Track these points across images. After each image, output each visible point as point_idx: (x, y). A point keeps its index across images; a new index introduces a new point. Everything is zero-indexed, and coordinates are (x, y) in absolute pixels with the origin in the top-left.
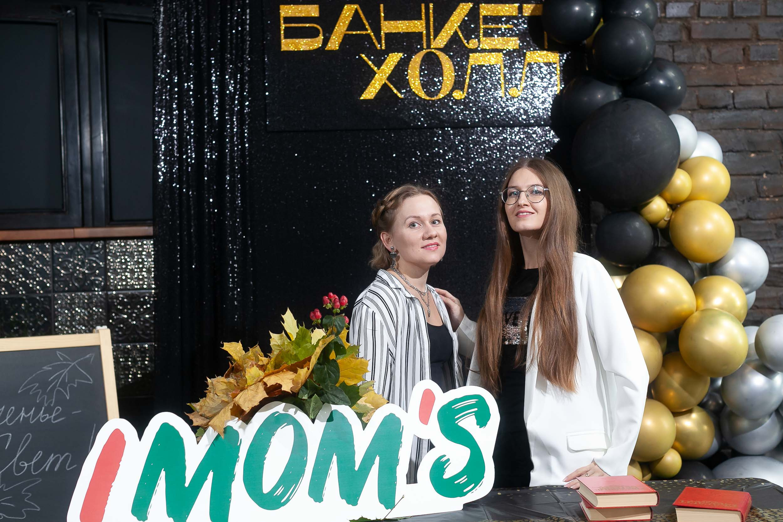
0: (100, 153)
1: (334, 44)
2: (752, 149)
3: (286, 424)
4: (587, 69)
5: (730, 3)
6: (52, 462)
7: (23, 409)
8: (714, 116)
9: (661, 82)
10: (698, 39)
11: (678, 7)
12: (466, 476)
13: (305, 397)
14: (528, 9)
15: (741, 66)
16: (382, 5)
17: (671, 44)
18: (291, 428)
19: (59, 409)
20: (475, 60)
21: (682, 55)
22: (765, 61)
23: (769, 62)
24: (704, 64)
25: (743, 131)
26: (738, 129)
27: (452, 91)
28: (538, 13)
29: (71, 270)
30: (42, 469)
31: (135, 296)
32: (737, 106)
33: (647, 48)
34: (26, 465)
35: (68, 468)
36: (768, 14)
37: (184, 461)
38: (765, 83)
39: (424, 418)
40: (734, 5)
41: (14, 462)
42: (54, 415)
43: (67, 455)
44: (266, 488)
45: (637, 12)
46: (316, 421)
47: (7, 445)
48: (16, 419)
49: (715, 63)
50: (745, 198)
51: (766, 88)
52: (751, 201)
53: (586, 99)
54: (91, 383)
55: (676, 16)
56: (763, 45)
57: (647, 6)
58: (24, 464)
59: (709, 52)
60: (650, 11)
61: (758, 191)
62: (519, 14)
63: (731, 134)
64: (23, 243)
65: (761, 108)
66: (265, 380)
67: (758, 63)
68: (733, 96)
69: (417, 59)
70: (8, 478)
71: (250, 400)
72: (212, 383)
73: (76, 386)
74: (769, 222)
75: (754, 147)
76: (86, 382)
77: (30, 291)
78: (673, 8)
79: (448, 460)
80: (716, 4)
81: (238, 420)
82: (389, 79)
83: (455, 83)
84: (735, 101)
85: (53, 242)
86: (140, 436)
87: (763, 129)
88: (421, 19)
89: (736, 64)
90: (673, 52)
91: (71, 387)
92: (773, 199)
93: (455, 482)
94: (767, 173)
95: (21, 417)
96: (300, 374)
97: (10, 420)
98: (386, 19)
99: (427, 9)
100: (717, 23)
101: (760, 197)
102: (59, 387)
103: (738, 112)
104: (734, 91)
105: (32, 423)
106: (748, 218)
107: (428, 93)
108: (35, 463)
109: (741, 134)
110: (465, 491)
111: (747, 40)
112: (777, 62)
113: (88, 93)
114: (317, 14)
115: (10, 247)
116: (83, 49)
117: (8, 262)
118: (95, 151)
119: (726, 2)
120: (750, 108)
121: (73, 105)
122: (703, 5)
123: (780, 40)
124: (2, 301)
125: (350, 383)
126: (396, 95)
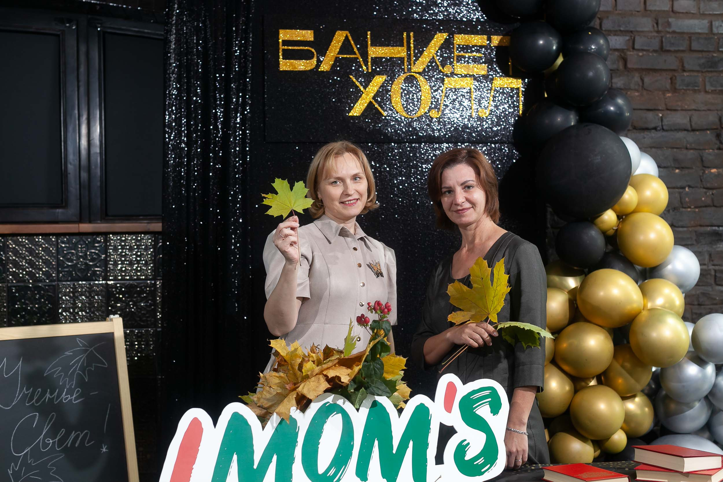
0: (97, 153)
1: (326, 66)
2: (676, 166)
3: (336, 412)
4: (546, 96)
5: (660, 38)
6: (73, 439)
7: (49, 390)
8: (645, 136)
9: (612, 108)
10: (633, 68)
11: (617, 40)
12: (483, 458)
13: (353, 390)
14: (496, 40)
15: (669, 93)
16: (369, 33)
18: (340, 416)
19: (78, 391)
21: (619, 82)
22: (689, 90)
23: (692, 90)
24: (637, 91)
25: (670, 149)
26: (665, 148)
27: (429, 110)
28: (504, 44)
29: (75, 262)
30: (64, 445)
31: (134, 286)
32: (665, 127)
33: (604, 79)
34: (51, 441)
35: (88, 443)
36: (693, 48)
37: (252, 445)
38: (689, 109)
39: (448, 407)
40: (664, 40)
41: (40, 439)
42: (74, 396)
43: (86, 433)
45: (593, 47)
47: (35, 424)
48: (43, 400)
49: (647, 90)
50: (670, 208)
51: (690, 113)
52: (676, 211)
53: (547, 121)
54: (106, 366)
55: (615, 47)
56: (688, 76)
57: (602, 42)
58: (50, 441)
59: (642, 80)
60: (604, 47)
61: (681, 202)
62: (488, 44)
63: (659, 152)
64: (30, 236)
65: (685, 130)
66: (325, 373)
67: (683, 91)
68: (662, 119)
69: (399, 81)
70: (36, 453)
71: (314, 390)
72: (265, 377)
73: (93, 369)
74: (690, 229)
75: (678, 164)
76: (102, 366)
77: (37, 280)
78: (613, 40)
79: (468, 444)
80: (648, 38)
81: (297, 410)
82: (374, 98)
83: (431, 103)
84: (663, 124)
85: (58, 235)
86: (215, 423)
87: (687, 148)
88: (403, 46)
89: (665, 91)
90: (612, 78)
91: (90, 371)
92: (693, 210)
93: (475, 463)
94: (689, 187)
95: (46, 398)
96: (354, 371)
97: (37, 401)
98: (372, 45)
99: (408, 37)
100: (649, 55)
101: (683, 208)
102: (78, 370)
103: (664, 134)
104: (662, 115)
105: (55, 403)
107: (408, 112)
108: (58, 440)
109: (668, 152)
111: (674, 70)
112: (699, 91)
113: (87, 98)
114: (312, 39)
115: (19, 239)
116: (83, 58)
117: (16, 253)
118: (92, 152)
119: (657, 36)
120: (676, 130)
121: (73, 109)
122: (637, 38)
123: (702, 72)
124: (9, 289)
125: (389, 377)
126: (380, 113)
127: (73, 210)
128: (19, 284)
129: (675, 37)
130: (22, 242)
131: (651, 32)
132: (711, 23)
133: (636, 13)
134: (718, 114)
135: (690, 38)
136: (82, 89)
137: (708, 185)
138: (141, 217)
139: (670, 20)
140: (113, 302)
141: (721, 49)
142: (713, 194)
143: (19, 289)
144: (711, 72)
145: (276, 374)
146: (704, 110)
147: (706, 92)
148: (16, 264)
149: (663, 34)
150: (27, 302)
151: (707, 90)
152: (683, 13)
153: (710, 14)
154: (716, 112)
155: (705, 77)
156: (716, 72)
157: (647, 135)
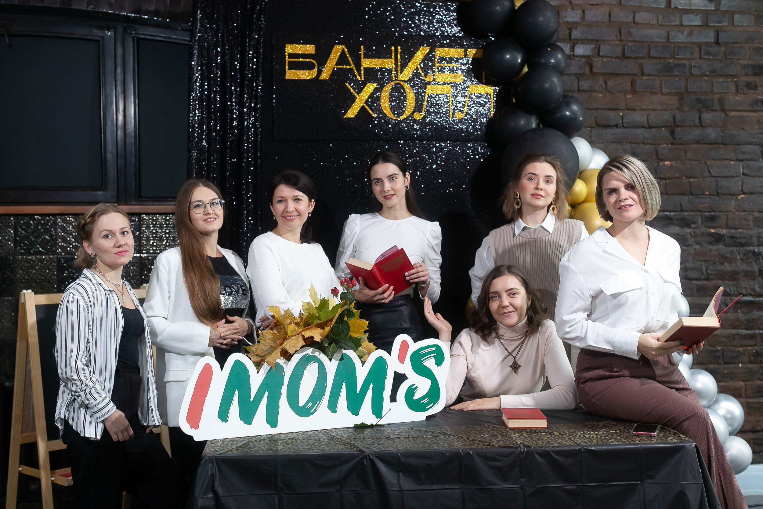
0: (131, 143)
1: (325, 76)
3: (313, 362)
4: (514, 101)
5: (623, 46)
8: (608, 133)
10: (598, 73)
11: (583, 47)
12: (428, 398)
13: (326, 345)
14: (472, 52)
15: (629, 95)
16: (362, 47)
17: (578, 76)
18: (316, 364)
20: (429, 90)
21: (585, 85)
22: (647, 92)
23: (650, 92)
24: (601, 92)
25: (629, 144)
26: (625, 143)
27: (413, 113)
28: (479, 56)
32: (624, 125)
33: (558, 90)
36: (651, 55)
37: (249, 384)
38: (647, 108)
39: (402, 359)
40: (626, 48)
44: (301, 403)
45: (552, 61)
46: (333, 360)
49: (610, 92)
51: (647, 112)
53: (512, 124)
55: (581, 54)
56: (646, 79)
59: (606, 83)
60: (562, 60)
62: (465, 56)
63: (619, 146)
64: (76, 215)
65: (643, 127)
66: (303, 333)
67: (642, 93)
68: (622, 117)
69: (388, 88)
71: (294, 346)
72: (262, 334)
78: (579, 48)
79: (417, 387)
80: (612, 46)
81: (283, 359)
82: (367, 102)
83: (415, 107)
84: (624, 121)
86: (222, 368)
87: (644, 143)
88: (391, 58)
89: (626, 93)
90: (579, 83)
93: (421, 402)
96: (326, 330)
98: (365, 57)
99: (396, 50)
100: (612, 61)
103: (624, 130)
104: (623, 114)
107: (394, 114)
109: (627, 146)
110: (427, 408)
111: (635, 75)
112: (656, 93)
113: (123, 96)
114: (314, 52)
115: (66, 218)
116: (119, 61)
117: (64, 229)
118: (128, 142)
119: (620, 45)
120: (634, 127)
121: (112, 105)
122: (602, 46)
123: (659, 76)
124: (59, 260)
125: (355, 335)
126: (371, 115)
127: (111, 192)
128: (67, 256)
129: (636, 45)
130: (69, 220)
131: (615, 41)
132: (669, 32)
133: (602, 23)
134: (672, 114)
135: (649, 46)
136: (119, 88)
137: (662, 176)
138: (170, 199)
139: (631, 30)
140: (146, 272)
141: (676, 56)
142: (666, 183)
143: (67, 260)
144: (668, 76)
145: (271, 332)
146: (660, 110)
147: (662, 94)
148: (64, 239)
149: (625, 43)
150: (73, 271)
151: (663, 92)
152: (643, 24)
153: (667, 25)
154: (671, 111)
155: (661, 81)
156: (672, 76)
157: (609, 131)
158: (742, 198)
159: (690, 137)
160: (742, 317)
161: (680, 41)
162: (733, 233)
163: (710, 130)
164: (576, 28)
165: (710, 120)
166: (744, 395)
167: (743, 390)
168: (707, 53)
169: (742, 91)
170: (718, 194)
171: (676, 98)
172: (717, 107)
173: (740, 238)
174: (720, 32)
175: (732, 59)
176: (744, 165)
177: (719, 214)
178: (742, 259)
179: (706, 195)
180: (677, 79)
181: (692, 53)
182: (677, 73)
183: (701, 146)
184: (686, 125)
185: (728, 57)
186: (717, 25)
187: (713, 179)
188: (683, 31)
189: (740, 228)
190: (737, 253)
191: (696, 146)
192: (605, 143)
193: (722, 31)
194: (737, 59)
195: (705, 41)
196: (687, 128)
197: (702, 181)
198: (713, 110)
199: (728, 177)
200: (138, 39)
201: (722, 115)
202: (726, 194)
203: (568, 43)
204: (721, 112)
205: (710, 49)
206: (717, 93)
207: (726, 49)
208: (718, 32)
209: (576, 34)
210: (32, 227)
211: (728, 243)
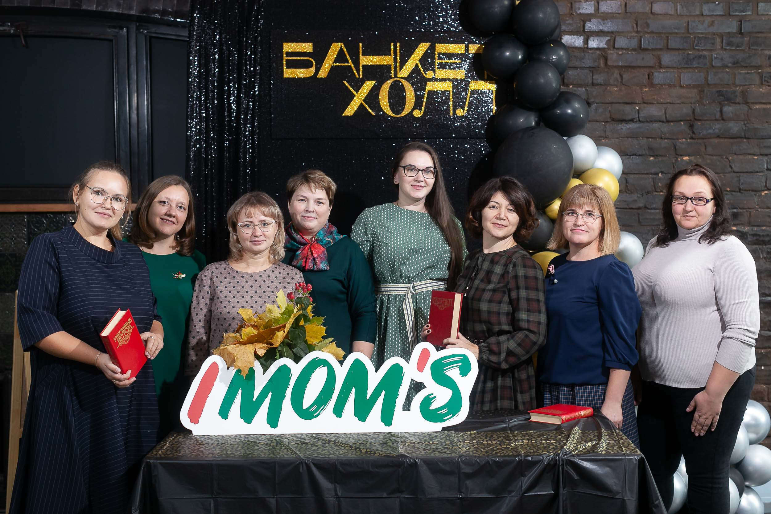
1: (323, 73)
2: (651, 154)
5: (639, 38)
8: (623, 127)
9: (569, 111)
10: (613, 66)
11: (598, 40)
14: (473, 49)
15: (646, 88)
16: (361, 44)
17: (591, 69)
20: (430, 86)
21: (599, 78)
22: (665, 85)
23: (667, 85)
24: (616, 86)
25: (645, 139)
26: (641, 138)
27: (412, 110)
28: (481, 51)
32: (641, 119)
36: (669, 47)
38: (664, 102)
40: (642, 39)
45: (554, 57)
49: (625, 85)
50: (644, 192)
51: (665, 106)
52: (649, 195)
53: (511, 121)
55: (595, 46)
56: (664, 72)
59: (621, 76)
61: (654, 187)
62: (466, 52)
63: (635, 142)
65: (660, 121)
67: (659, 85)
68: (638, 112)
69: (386, 86)
75: (653, 151)
78: (593, 41)
80: (628, 38)
82: (364, 100)
83: (415, 104)
84: (640, 116)
87: (661, 138)
88: (391, 55)
89: (642, 86)
90: (593, 76)
94: (662, 173)
98: (363, 55)
99: (395, 47)
100: (628, 53)
101: (656, 191)
103: (641, 124)
104: (639, 108)
106: (646, 207)
107: (393, 112)
109: (644, 141)
111: (652, 67)
112: (674, 86)
114: (311, 50)
116: (133, 59)
118: (141, 140)
119: (636, 36)
120: (651, 121)
122: (618, 39)
123: (678, 68)
126: (370, 113)
129: (653, 37)
131: (631, 32)
132: (688, 22)
133: (617, 15)
134: (692, 107)
135: (667, 37)
139: (649, 21)
141: (697, 48)
144: (687, 68)
146: (678, 103)
147: (681, 87)
151: (682, 85)
152: (661, 14)
153: (686, 15)
154: (690, 105)
155: (681, 73)
156: (690, 68)
157: (624, 126)
158: (765, 194)
159: (711, 131)
160: (765, 318)
161: (700, 31)
162: (756, 231)
163: (731, 124)
164: (590, 21)
165: (732, 113)
166: (766, 399)
167: (766, 394)
168: (729, 44)
169: (766, 83)
170: (740, 190)
171: (696, 90)
172: (739, 99)
173: (763, 236)
174: (743, 22)
175: (756, 49)
176: (769, 160)
177: (741, 211)
178: (765, 258)
179: (727, 191)
180: (696, 71)
181: (713, 44)
182: (697, 65)
183: (722, 140)
184: (705, 119)
185: (752, 48)
186: (740, 14)
187: (734, 174)
188: (704, 21)
189: (763, 226)
190: (760, 251)
191: (716, 141)
192: (621, 138)
193: (745, 21)
194: (762, 50)
195: (727, 31)
196: (708, 122)
197: (723, 176)
198: (736, 103)
199: (752, 172)
200: (151, 37)
201: (745, 108)
202: (749, 190)
203: (581, 36)
204: (744, 105)
205: (732, 39)
206: (740, 86)
207: (750, 40)
208: (741, 21)
209: (590, 26)
210: (45, 225)
211: (750, 241)
